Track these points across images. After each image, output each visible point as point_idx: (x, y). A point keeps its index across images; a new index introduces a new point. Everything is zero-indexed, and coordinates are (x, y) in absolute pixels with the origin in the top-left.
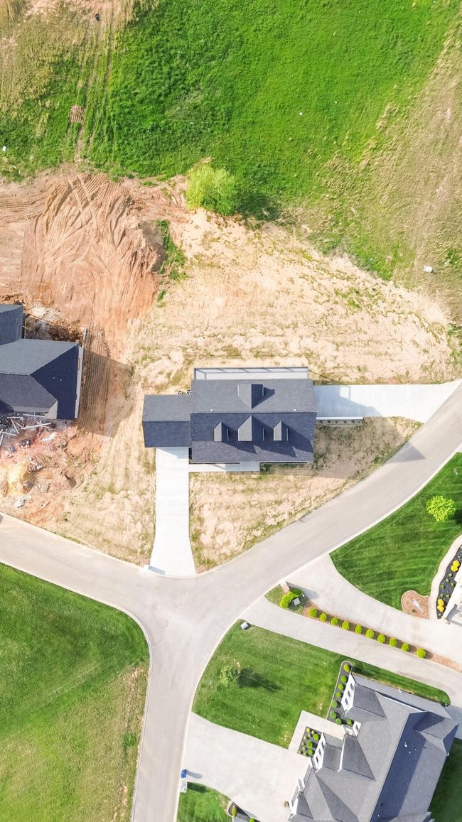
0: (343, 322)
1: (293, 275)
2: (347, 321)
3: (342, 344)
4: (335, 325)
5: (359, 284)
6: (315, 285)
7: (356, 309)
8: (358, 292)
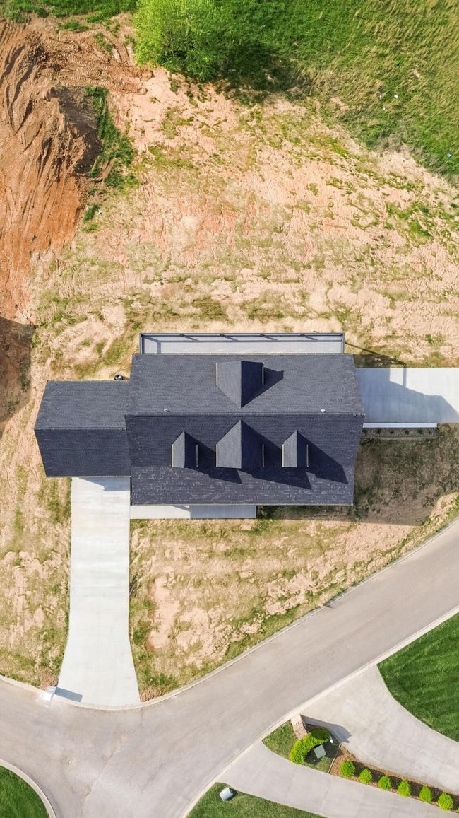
0: (402, 260)
1: (315, 179)
2: (409, 259)
3: (400, 296)
4: (388, 264)
5: (428, 195)
6: (354, 197)
7: (423, 239)
8: (425, 211)
